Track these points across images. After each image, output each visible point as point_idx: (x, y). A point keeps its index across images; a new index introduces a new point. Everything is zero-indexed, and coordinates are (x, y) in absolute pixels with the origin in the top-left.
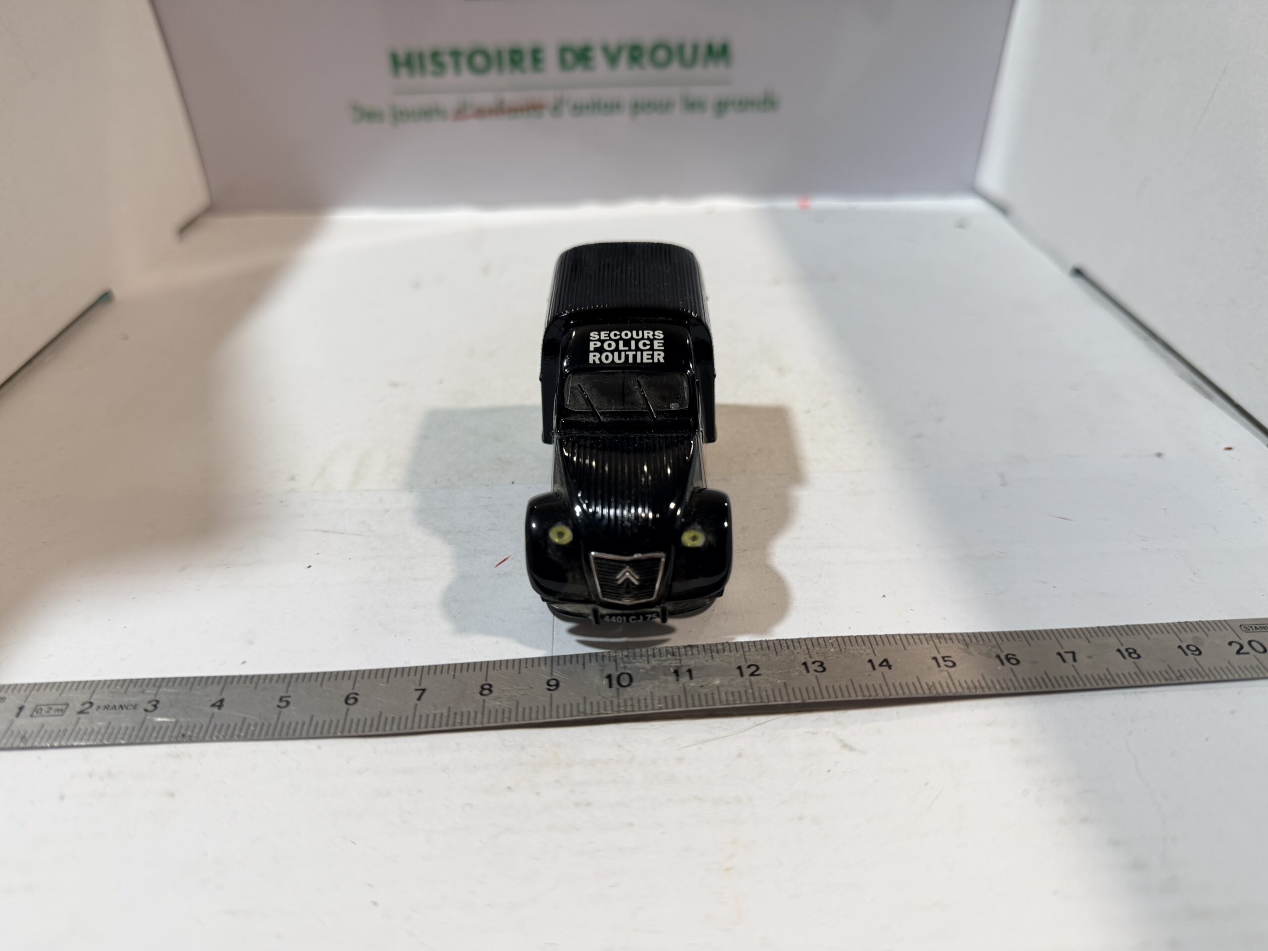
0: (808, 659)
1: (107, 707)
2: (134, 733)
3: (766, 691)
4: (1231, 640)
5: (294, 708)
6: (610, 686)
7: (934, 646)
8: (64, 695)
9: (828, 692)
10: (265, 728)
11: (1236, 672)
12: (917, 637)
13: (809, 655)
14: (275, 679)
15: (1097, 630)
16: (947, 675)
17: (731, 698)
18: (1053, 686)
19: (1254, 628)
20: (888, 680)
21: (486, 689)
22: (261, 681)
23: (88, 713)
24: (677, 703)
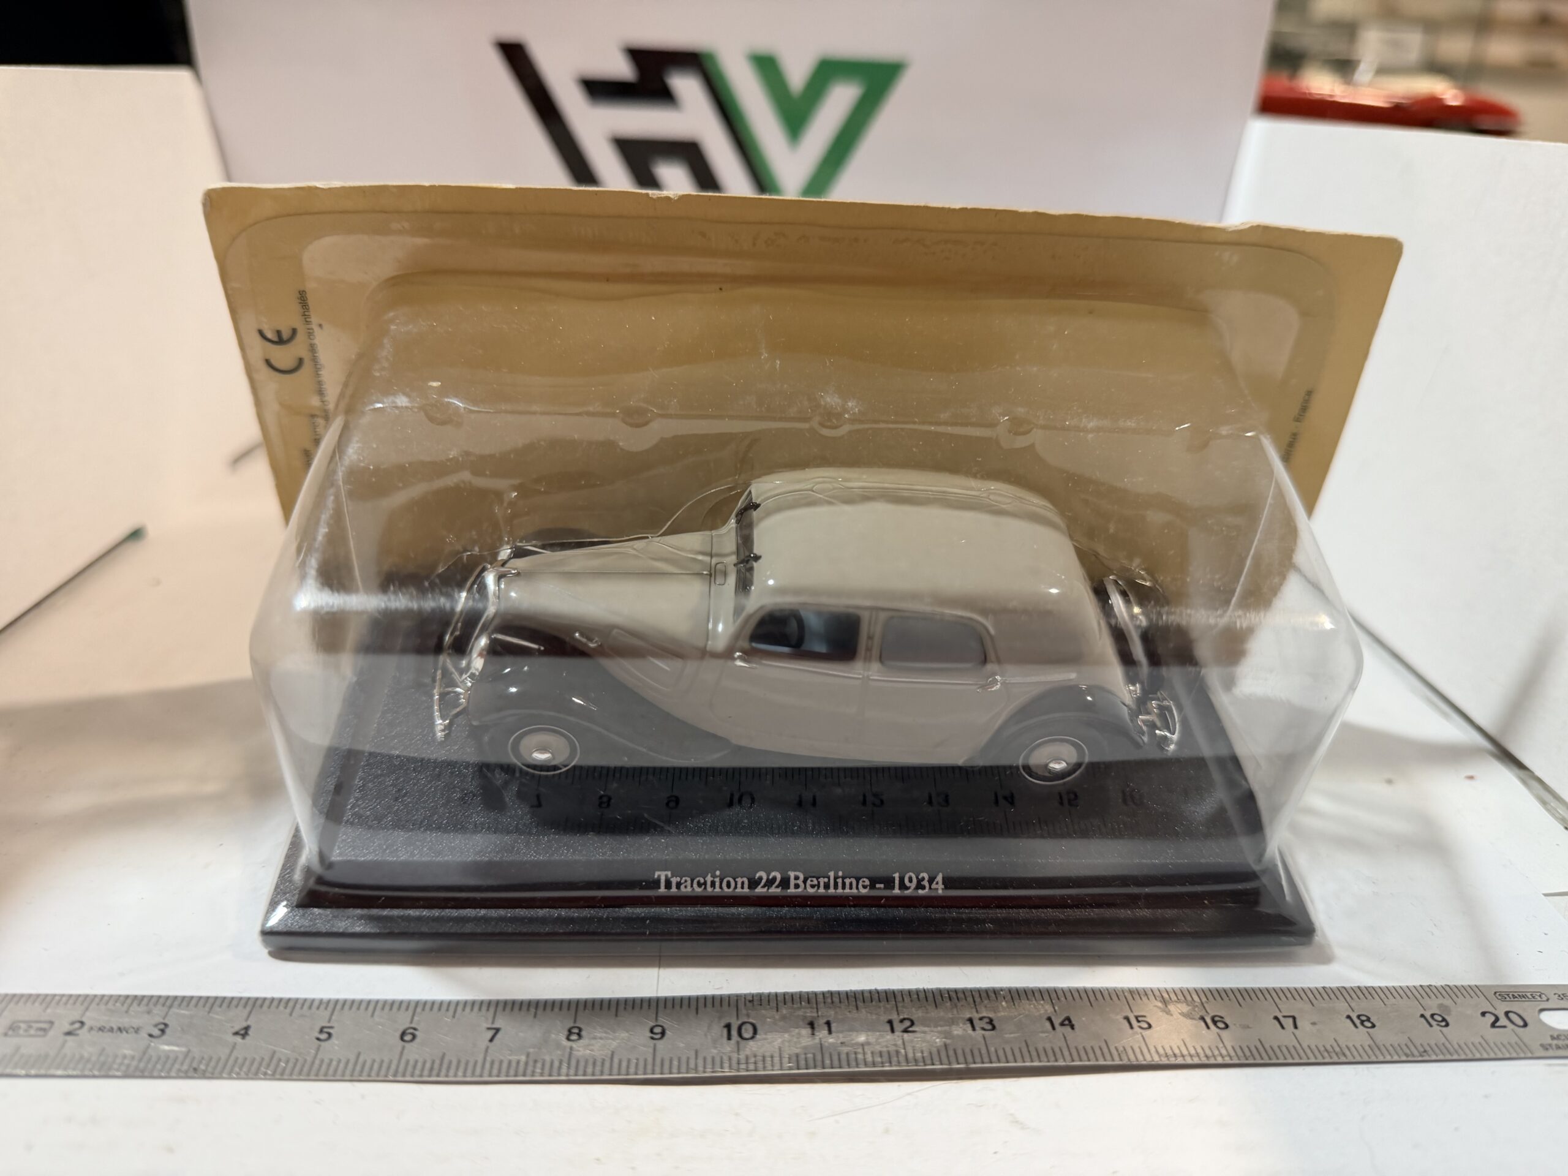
0: (975, 1013)
1: (102, 1028)
2: (134, 1063)
4: (1484, 1010)
5: (336, 1042)
6: (729, 1038)
7: (1126, 1003)
8: (49, 1011)
9: (998, 1057)
10: (299, 1065)
11: (1492, 1049)
12: (1107, 991)
13: (977, 1009)
14: (316, 1004)
15: (1322, 991)
16: (1141, 1039)
17: (879, 1059)
18: (1270, 1059)
19: (1511, 996)
20: (1070, 1043)
21: (575, 1033)
22: (298, 1006)
23: (77, 1035)
24: (811, 1063)
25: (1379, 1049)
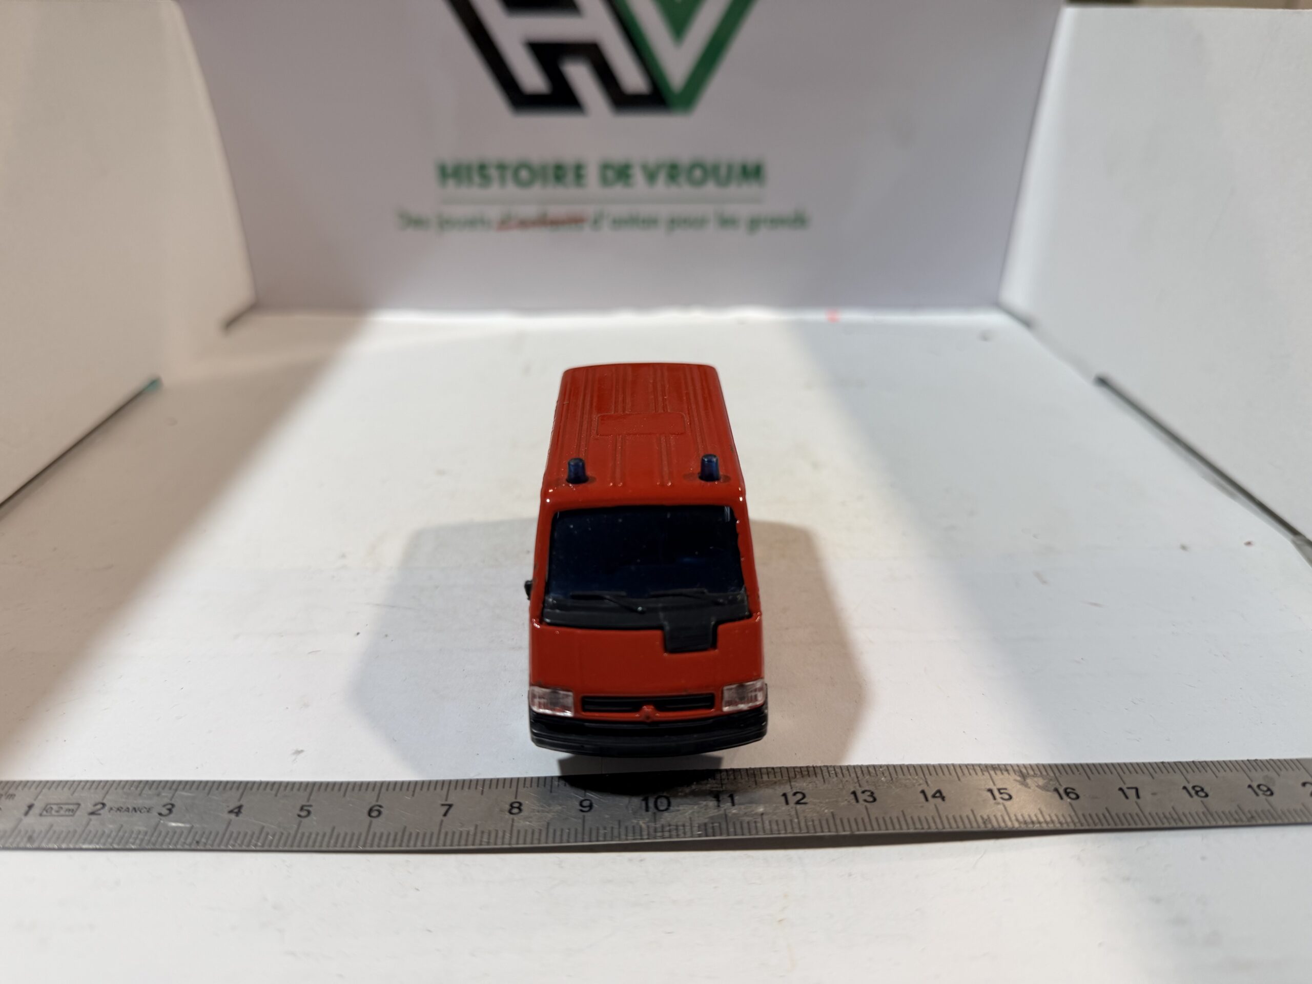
0: (858, 787)
1: (120, 809)
2: (147, 838)
3: (813, 821)
4: (1304, 781)
5: (315, 818)
6: (647, 809)
7: (989, 777)
8: (76, 794)
9: (878, 824)
10: (284, 838)
12: (972, 767)
13: (859, 783)
14: (297, 787)
15: (1161, 766)
16: (1003, 808)
17: (775, 827)
18: (1116, 824)
20: (941, 813)
21: (516, 807)
22: (282, 788)
23: (100, 814)
24: (717, 830)
25: (1212, 815)
